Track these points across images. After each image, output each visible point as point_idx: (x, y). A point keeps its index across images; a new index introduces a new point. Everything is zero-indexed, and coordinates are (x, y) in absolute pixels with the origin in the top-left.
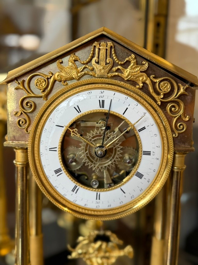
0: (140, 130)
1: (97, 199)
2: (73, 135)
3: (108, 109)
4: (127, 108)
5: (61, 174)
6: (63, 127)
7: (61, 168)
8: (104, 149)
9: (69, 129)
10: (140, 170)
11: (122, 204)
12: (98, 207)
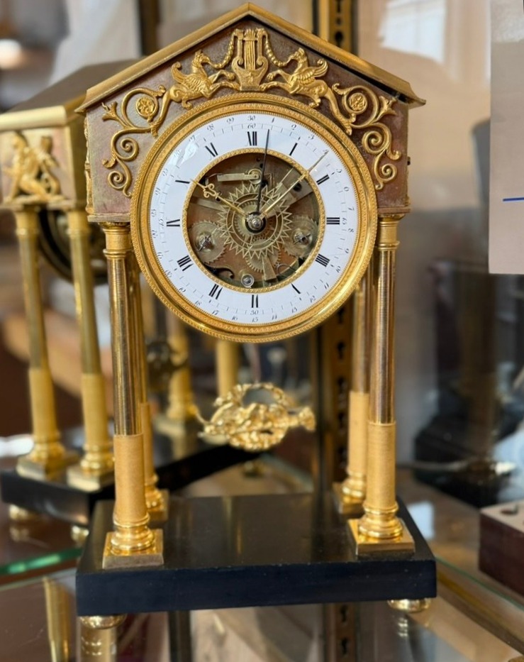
0: (320, 182)
1: (253, 307)
2: (207, 194)
3: (264, 147)
4: (296, 144)
5: (189, 266)
6: (188, 183)
7: (190, 256)
8: (261, 217)
9: (199, 185)
10: (323, 252)
11: (296, 313)
12: (255, 320)
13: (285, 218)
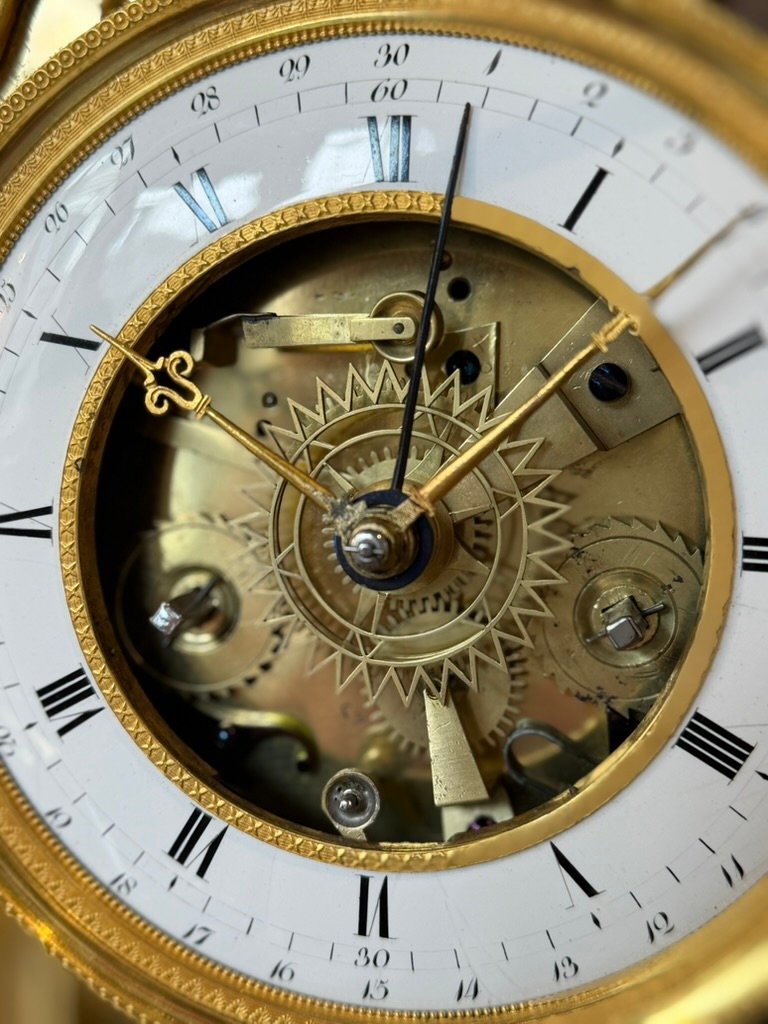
0: (713, 361)
1: (362, 931)
2: (162, 398)
4: (601, 175)
5: (86, 716)
6: (93, 346)
7: (88, 674)
11: (572, 984)
12: (376, 992)
13: (538, 525)
